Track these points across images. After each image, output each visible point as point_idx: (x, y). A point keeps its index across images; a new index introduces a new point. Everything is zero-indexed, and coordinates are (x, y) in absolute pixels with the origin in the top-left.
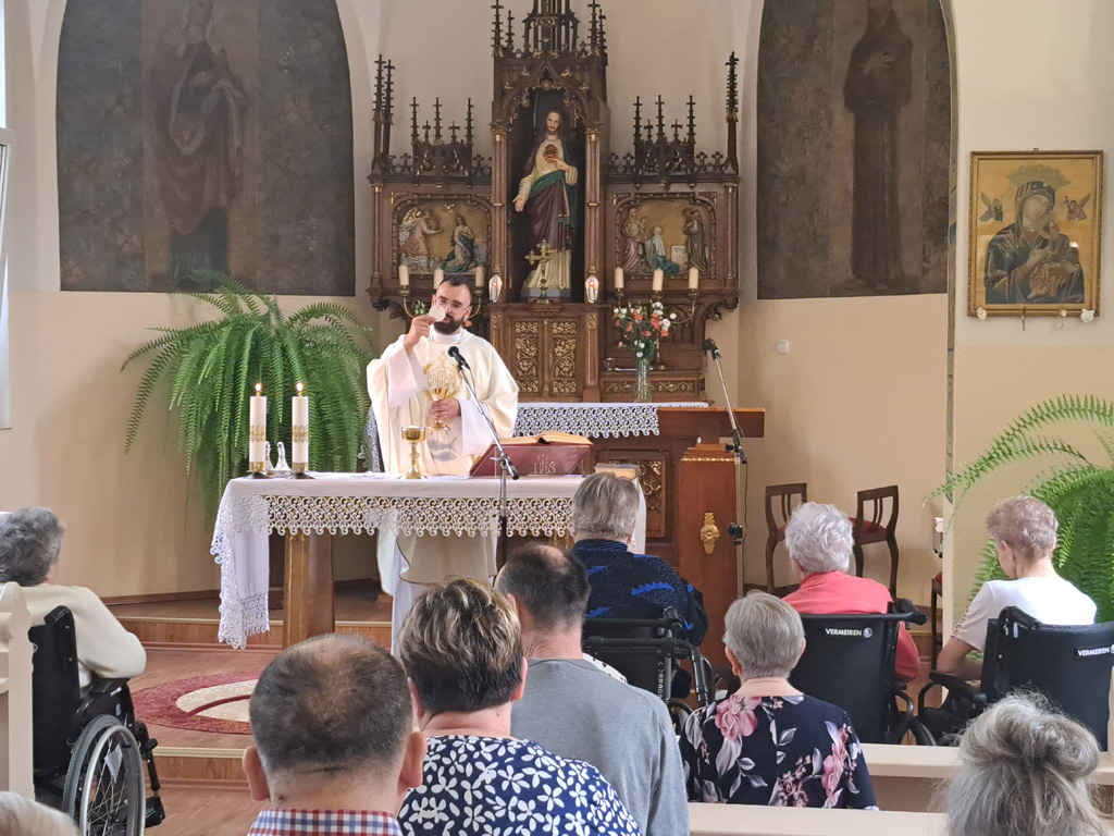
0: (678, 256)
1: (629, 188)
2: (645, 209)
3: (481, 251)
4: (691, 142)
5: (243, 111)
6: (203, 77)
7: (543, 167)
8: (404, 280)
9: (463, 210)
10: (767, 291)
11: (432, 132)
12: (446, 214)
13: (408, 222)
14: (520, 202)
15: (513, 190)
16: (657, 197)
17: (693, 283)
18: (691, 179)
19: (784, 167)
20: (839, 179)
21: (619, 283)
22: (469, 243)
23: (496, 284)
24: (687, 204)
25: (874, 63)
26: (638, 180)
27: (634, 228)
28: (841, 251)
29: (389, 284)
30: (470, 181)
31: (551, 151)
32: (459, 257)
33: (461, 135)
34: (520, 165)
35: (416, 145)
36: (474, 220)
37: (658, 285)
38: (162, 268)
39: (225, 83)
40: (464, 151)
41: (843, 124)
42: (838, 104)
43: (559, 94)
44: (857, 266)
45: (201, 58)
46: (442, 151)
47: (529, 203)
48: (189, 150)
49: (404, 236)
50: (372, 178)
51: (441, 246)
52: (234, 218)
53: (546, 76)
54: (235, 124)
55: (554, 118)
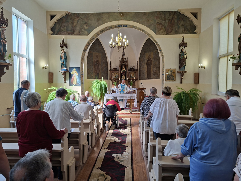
0: (133, 76)
1: (129, 71)
2: (131, 73)
3: (118, 76)
4: (134, 68)
5: (100, 65)
6: (97, 63)
7: (123, 70)
8: (112, 78)
9: (117, 73)
10: (140, 79)
11: (114, 67)
12: (115, 73)
13: (112, 74)
14: (121, 72)
15: (121, 71)
16: (132, 72)
17: (135, 79)
18: (134, 71)
19: (141, 70)
20: (146, 71)
21: (129, 79)
22: (117, 76)
23: (120, 79)
24: (134, 72)
25: (149, 62)
26: (130, 71)
27: (130, 74)
28: (146, 76)
29: (111, 79)
30: (117, 71)
31: (124, 68)
32: (116, 77)
33: (117, 67)
34: (121, 69)
35: (113, 68)
36: (118, 74)
37: (132, 79)
38: (94, 78)
39: (99, 63)
40: (117, 68)
41: (146, 66)
42: (146, 65)
43: (125, 64)
44: (147, 77)
45: (97, 61)
46: (115, 68)
47: (122, 72)
48: (96, 68)
49: (112, 75)
50: (110, 71)
51: (115, 76)
52: (99, 74)
53: (124, 63)
54: (99, 66)
55: (124, 66)
